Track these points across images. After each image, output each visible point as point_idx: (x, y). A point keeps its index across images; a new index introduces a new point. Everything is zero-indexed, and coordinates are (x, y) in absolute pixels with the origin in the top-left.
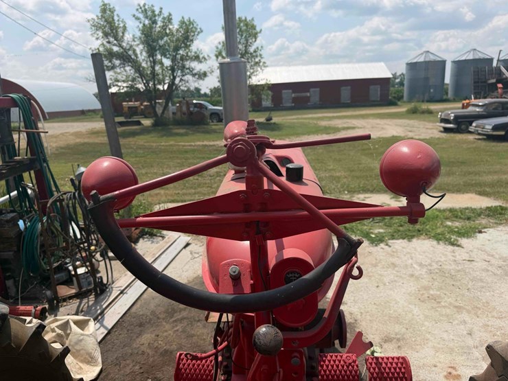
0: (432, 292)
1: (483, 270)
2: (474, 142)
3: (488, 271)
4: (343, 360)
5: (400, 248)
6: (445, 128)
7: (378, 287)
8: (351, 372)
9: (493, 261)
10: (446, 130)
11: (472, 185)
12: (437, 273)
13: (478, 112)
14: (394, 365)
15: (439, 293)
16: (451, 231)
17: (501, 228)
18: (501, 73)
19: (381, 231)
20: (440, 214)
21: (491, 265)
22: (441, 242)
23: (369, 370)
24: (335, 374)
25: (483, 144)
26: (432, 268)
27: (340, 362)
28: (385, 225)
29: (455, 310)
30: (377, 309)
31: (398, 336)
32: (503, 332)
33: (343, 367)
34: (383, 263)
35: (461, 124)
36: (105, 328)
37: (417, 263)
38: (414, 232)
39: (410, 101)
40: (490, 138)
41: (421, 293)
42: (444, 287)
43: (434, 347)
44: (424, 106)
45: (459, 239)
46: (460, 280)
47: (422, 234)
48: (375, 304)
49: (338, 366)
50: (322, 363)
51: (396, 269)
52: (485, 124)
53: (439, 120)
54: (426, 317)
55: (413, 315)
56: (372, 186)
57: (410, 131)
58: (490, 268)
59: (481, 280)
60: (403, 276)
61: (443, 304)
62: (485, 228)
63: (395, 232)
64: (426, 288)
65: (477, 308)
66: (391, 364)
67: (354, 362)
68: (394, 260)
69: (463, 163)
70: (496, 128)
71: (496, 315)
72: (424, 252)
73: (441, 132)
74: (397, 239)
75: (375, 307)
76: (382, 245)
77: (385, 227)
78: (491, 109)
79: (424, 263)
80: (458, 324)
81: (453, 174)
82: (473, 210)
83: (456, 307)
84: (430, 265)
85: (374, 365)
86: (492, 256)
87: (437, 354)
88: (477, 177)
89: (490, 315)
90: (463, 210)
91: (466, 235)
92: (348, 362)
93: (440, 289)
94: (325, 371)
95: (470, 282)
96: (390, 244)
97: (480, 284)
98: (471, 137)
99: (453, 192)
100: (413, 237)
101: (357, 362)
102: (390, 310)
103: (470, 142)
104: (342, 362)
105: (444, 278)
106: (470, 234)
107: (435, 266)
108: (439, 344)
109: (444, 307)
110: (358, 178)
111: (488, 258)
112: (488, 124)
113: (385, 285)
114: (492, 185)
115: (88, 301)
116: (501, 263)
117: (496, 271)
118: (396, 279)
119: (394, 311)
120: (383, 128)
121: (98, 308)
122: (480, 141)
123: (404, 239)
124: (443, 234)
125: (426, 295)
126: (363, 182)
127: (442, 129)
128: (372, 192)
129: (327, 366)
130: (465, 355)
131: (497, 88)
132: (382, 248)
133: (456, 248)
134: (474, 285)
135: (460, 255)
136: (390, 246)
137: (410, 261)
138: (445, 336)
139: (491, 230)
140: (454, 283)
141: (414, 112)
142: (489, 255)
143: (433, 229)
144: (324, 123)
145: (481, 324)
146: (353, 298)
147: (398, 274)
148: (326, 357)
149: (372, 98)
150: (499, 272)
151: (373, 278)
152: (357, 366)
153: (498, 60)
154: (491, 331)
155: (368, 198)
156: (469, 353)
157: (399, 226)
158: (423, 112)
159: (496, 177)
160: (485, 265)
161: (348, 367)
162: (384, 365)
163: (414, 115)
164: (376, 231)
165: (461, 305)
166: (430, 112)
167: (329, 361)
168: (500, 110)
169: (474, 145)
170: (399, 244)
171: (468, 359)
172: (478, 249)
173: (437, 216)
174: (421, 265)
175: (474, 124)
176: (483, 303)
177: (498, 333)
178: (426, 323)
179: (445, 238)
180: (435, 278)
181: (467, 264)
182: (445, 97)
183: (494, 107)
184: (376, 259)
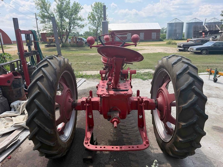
2: (189, 55)
6: (179, 50)
10: (180, 50)
13: (192, 43)
18: (204, 28)
25: (192, 55)
35: (185, 48)
39: (168, 39)
40: (196, 53)
44: (174, 41)
53: (177, 46)
56: (147, 67)
63: (151, 77)
70: (197, 49)
73: (178, 51)
74: (151, 79)
77: (148, 77)
78: (197, 42)
98: (188, 53)
112: (195, 48)
120: (155, 50)
136: (148, 81)
141: (169, 44)
149: (153, 38)
153: (205, 23)
155: (145, 70)
158: (173, 44)
164: (145, 77)
168: (200, 43)
175: (190, 48)
182: (183, 38)
184: (144, 83)
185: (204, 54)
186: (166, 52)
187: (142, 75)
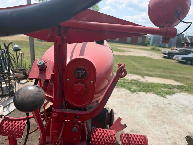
0: (153, 114)
1: (174, 108)
2: (174, 63)
3: (176, 108)
4: (107, 133)
5: (142, 96)
7: (131, 109)
8: (111, 141)
9: (178, 105)
10: (165, 57)
11: (172, 77)
12: (156, 107)
13: (177, 52)
14: (138, 140)
15: (156, 115)
16: (163, 92)
17: (182, 93)
18: (186, 40)
19: (136, 88)
20: (159, 85)
21: (178, 107)
22: (159, 95)
23: (122, 141)
24: (101, 141)
25: (177, 64)
26: (154, 105)
27: (105, 134)
28: (138, 86)
29: (162, 122)
30: (130, 118)
31: (137, 130)
32: (181, 133)
33: (106, 137)
34: (135, 100)
35: (170, 56)
36: (9, 111)
37: (148, 102)
38: (149, 90)
39: (152, 45)
40: (180, 62)
41: (149, 114)
42: (158, 113)
43: (152, 137)
44: (158, 48)
45: (166, 95)
46: (165, 111)
47: (152, 91)
48: (129, 116)
49: (103, 137)
50: (93, 134)
51: (140, 103)
52: (179, 57)
53: (162, 53)
54: (150, 124)
55: (145, 122)
56: (134, 72)
57: (151, 56)
58: (177, 108)
59: (173, 112)
60: (142, 106)
61: (157, 119)
62: (176, 92)
63: (141, 89)
64: (151, 112)
65: (171, 123)
66: (136, 139)
67: (114, 135)
68: (139, 100)
69: (169, 69)
70: (183, 59)
71: (178, 127)
72: (152, 98)
73: (162, 57)
74: (142, 92)
75: (129, 117)
76: (135, 93)
77: (137, 87)
78: (181, 51)
79: (151, 102)
80: (162, 128)
81: (165, 72)
82: (172, 86)
83: (162, 121)
84: (154, 103)
85: (125, 139)
86: (178, 103)
87: (153, 140)
88: (174, 75)
89: (176, 126)
90: (168, 85)
91: (169, 94)
92: (110, 135)
93: (157, 113)
94: (94, 139)
95: (169, 112)
96: (138, 93)
97: (173, 113)
98: (173, 61)
99: (165, 78)
100: (148, 92)
101: (115, 136)
102: (135, 119)
103: (172, 63)
104: (106, 135)
105: (159, 109)
106: (170, 94)
107: (156, 104)
108: (154, 135)
109: (158, 121)
110: (129, 68)
111: (177, 104)
113: (134, 109)
114: (180, 78)
115: (5, 99)
116: (181, 106)
117: (179, 109)
118: (139, 107)
119: (137, 120)
120: (141, 53)
121: (8, 102)
122: (176, 63)
123: (144, 92)
124: (160, 92)
125: (151, 115)
126: (131, 70)
127: (163, 57)
128: (134, 74)
129: (97, 136)
130: (165, 141)
131: (184, 45)
132: (135, 95)
133: (164, 98)
134: (170, 113)
135: (166, 101)
136: (138, 94)
137: (146, 101)
138: (157, 132)
139: (178, 94)
140: (163, 112)
141: (153, 49)
142: (177, 103)
143: (156, 90)
144: (119, 48)
145: (172, 129)
146: (120, 112)
147: (140, 105)
148: (97, 130)
149: (139, 42)
150: (181, 110)
151: (130, 105)
152: (115, 138)
153: (186, 36)
154: (176, 133)
155: (132, 76)
156: (166, 141)
157: (143, 87)
158: (157, 50)
159: (181, 76)
160: (175, 106)
161: (109, 138)
162: (131, 139)
163: (153, 51)
164: (134, 88)
165: (165, 121)
166: (159, 50)
167: (98, 133)
168: (185, 53)
169: (174, 64)
170: (142, 94)
171: (165, 143)
172: (173, 100)
173: (158, 86)
174: (150, 103)
175: (175, 56)
176: (174, 121)
177: (179, 134)
178: (150, 126)
179: (161, 94)
180: (155, 108)
181: (168, 105)
182: (165, 46)
183: (183, 51)
184: (132, 98)
185: (188, 64)
186: (151, 57)
187: (129, 83)
